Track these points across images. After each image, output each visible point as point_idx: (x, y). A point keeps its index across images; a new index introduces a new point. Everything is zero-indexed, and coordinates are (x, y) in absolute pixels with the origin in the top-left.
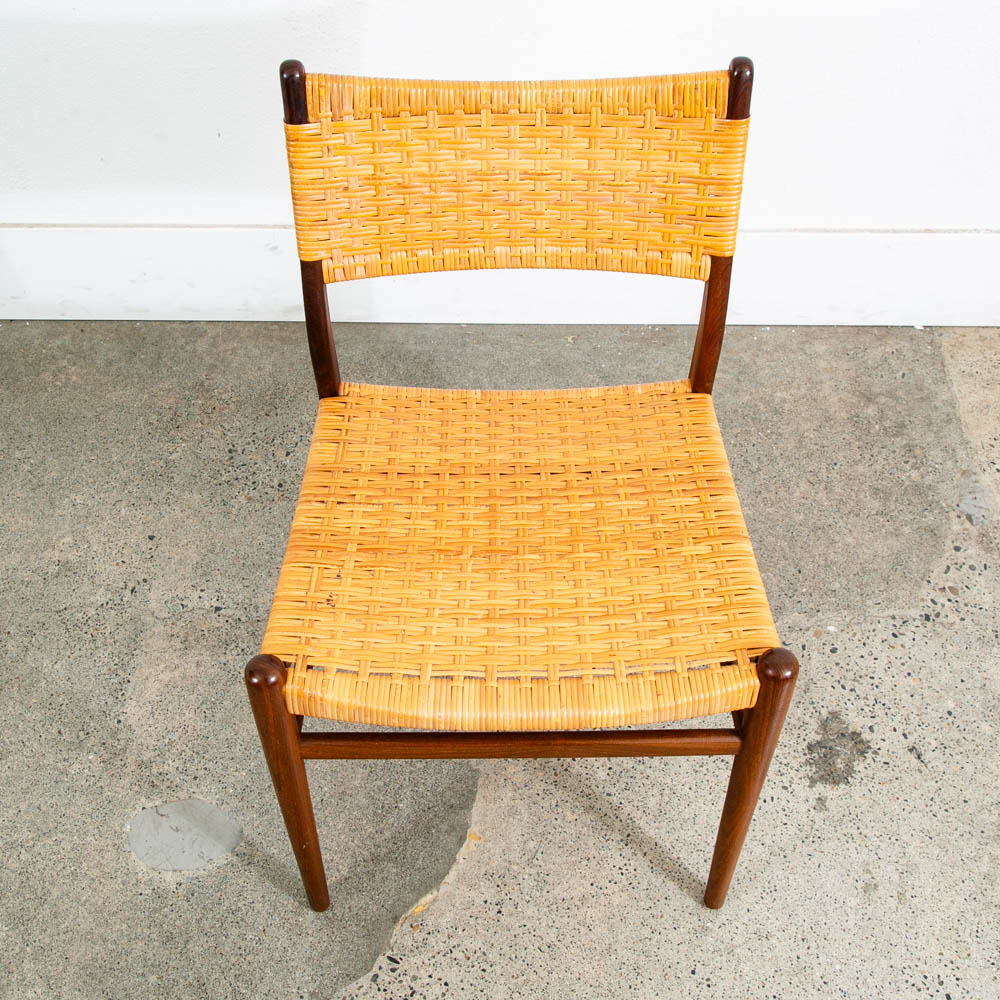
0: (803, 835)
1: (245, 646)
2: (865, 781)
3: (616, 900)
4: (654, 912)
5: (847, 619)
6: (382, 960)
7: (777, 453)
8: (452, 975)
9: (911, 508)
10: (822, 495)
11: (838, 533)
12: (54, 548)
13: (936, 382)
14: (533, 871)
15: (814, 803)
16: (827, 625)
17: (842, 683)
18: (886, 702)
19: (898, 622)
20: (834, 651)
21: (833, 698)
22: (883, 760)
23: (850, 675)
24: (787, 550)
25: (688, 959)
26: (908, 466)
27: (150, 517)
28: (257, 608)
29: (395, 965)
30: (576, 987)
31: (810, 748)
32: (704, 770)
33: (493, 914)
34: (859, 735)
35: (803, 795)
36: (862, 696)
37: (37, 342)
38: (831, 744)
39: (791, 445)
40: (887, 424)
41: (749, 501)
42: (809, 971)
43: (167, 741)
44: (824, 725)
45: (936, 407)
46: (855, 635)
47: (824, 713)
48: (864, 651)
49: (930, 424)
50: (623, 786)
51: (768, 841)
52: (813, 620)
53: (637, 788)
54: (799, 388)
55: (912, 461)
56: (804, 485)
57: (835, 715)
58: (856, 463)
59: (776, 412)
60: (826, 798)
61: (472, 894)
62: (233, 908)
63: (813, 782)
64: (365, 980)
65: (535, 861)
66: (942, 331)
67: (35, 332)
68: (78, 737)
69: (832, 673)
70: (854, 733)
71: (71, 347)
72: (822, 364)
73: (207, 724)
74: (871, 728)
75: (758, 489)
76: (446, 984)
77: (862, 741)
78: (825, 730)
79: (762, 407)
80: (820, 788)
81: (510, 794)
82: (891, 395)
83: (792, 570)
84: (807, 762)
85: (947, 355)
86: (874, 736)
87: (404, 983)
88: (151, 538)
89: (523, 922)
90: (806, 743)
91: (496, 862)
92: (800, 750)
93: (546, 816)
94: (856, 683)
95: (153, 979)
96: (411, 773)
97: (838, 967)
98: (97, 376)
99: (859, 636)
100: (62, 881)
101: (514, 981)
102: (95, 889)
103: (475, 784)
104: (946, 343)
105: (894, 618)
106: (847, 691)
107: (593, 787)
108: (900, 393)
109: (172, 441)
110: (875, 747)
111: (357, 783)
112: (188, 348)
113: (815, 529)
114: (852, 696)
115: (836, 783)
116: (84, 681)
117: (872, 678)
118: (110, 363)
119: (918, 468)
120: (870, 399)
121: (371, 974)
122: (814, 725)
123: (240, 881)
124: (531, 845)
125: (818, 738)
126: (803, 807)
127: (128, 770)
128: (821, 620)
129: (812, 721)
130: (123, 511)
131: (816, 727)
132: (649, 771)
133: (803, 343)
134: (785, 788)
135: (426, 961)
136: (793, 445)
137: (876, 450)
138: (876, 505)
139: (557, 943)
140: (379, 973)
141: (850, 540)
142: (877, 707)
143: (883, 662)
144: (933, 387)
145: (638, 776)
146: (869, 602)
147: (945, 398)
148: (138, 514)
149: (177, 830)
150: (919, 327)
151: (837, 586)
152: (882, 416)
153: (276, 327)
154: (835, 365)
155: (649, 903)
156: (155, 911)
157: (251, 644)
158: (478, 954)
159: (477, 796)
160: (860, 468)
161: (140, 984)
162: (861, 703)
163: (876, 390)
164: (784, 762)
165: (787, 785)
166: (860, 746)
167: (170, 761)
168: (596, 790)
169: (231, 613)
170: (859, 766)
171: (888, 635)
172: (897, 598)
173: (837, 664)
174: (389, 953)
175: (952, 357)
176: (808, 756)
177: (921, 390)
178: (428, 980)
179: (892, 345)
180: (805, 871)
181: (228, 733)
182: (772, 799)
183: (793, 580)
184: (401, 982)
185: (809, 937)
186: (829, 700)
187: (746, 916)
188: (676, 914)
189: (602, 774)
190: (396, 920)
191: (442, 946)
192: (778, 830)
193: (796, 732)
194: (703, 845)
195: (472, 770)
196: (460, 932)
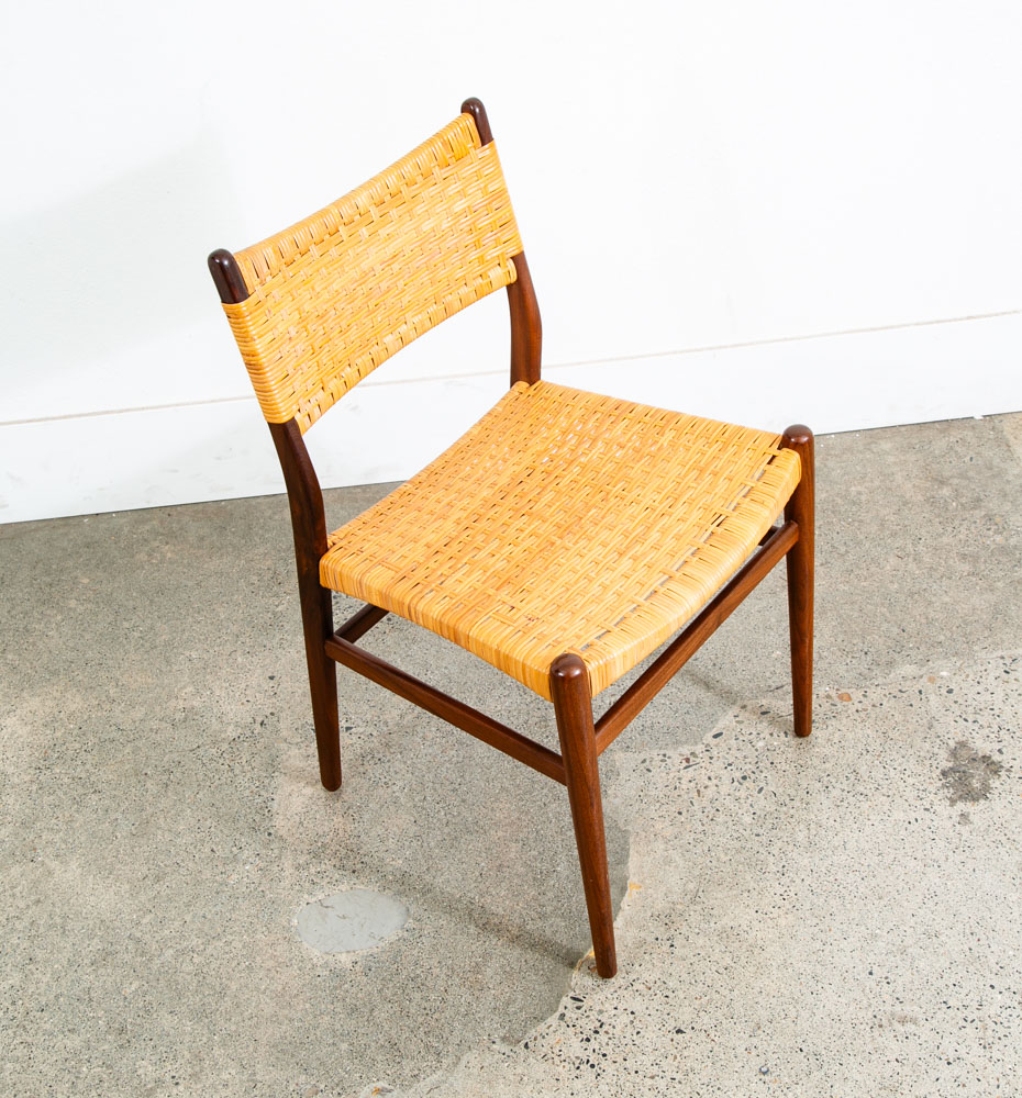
0: (953, 846)
1: (381, 756)
2: (1003, 794)
3: (782, 922)
4: (822, 928)
5: (958, 664)
6: (566, 1001)
7: (862, 537)
8: (637, 1005)
9: (1001, 566)
10: (912, 566)
11: (935, 595)
12: (177, 698)
13: (1004, 460)
14: (698, 908)
15: (958, 819)
16: (938, 671)
17: (964, 717)
18: (1009, 727)
19: (1008, 661)
20: (950, 691)
21: (957, 731)
22: (1017, 776)
23: (970, 710)
24: (888, 615)
25: (864, 963)
26: (991, 533)
27: (268, 661)
28: (386, 723)
29: (580, 1004)
30: (760, 1000)
31: (944, 773)
33: (666, 948)
34: (990, 757)
35: (946, 813)
36: (986, 725)
37: (126, 530)
38: (963, 768)
39: (874, 528)
40: (964, 500)
41: (843, 579)
42: (983, 959)
43: (320, 844)
44: (954, 754)
45: (1008, 482)
46: (968, 676)
47: (952, 744)
48: (979, 689)
49: (1005, 495)
50: (770, 826)
51: (919, 855)
52: (925, 669)
53: (784, 827)
54: (872, 482)
55: (994, 528)
56: (893, 561)
57: (963, 745)
58: (940, 535)
59: (854, 503)
60: (969, 813)
61: (642, 934)
62: (412, 975)
63: (953, 802)
64: (553, 1020)
65: (697, 899)
66: (1001, 418)
67: (122, 521)
68: (231, 852)
69: (952, 710)
70: (984, 757)
71: (161, 530)
72: (891, 459)
73: (356, 825)
74: (1000, 751)
75: (850, 568)
76: (632, 1013)
77: (993, 763)
78: (955, 757)
79: (840, 501)
80: (960, 806)
81: (662, 847)
82: (962, 476)
83: (896, 630)
84: (944, 786)
85: (1011, 438)
86: (1004, 757)
87: (592, 1017)
88: (272, 678)
89: (697, 951)
90: (938, 771)
91: (661, 905)
92: (934, 776)
93: (700, 860)
94: (977, 716)
95: (344, 1046)
96: (563, 841)
97: (1011, 953)
98: (192, 551)
99: (971, 676)
100: (238, 975)
101: (698, 1002)
102: (273, 978)
103: (626, 842)
104: (1007, 427)
105: (1002, 658)
106: (970, 724)
107: (741, 831)
108: (971, 474)
109: (276, 595)
110: (1007, 766)
111: (512, 855)
112: (276, 517)
113: (911, 595)
114: (976, 726)
115: (975, 799)
116: (229, 805)
117: (992, 709)
118: (202, 539)
119: (1001, 533)
120: (942, 482)
121: (558, 1014)
122: (943, 754)
123: (415, 952)
124: (691, 886)
125: (950, 765)
126: (949, 824)
127: (287, 873)
128: (933, 668)
129: (941, 752)
130: (239, 659)
131: (946, 756)
132: (792, 812)
133: (869, 444)
134: (926, 809)
135: (609, 996)
136: (876, 528)
137: (957, 523)
138: (966, 567)
139: (733, 965)
140: (565, 1012)
141: (947, 599)
142: (1001, 733)
143: (1000, 695)
144: (1002, 465)
145: (783, 816)
146: (975, 648)
147: (1015, 472)
148: (255, 659)
149: (344, 917)
150: (978, 417)
151: (942, 638)
152: (957, 494)
153: (359, 490)
154: (902, 458)
155: (816, 921)
156: (335, 988)
157: (387, 754)
158: (658, 983)
159: (631, 852)
160: (945, 540)
161: (333, 1053)
162: (987, 731)
163: (947, 474)
164: (921, 788)
165: (928, 806)
166: (993, 767)
167: (326, 861)
168: (744, 833)
169: (362, 730)
170: (994, 783)
171: (1000, 672)
172: (1003, 641)
173: (956, 702)
174: (572, 994)
175: (1016, 438)
176: (944, 781)
177: (991, 469)
178: (614, 1012)
179: (955, 435)
180: (962, 876)
181: (379, 830)
182: (917, 820)
183: (898, 638)
184: (587, 1017)
185: (976, 930)
186: (954, 732)
187: (913, 920)
188: (844, 927)
189: (747, 819)
190: (572, 965)
191: (622, 982)
192: (928, 846)
193: (927, 762)
194: (857, 867)
195: (620, 831)
196: (638, 968)
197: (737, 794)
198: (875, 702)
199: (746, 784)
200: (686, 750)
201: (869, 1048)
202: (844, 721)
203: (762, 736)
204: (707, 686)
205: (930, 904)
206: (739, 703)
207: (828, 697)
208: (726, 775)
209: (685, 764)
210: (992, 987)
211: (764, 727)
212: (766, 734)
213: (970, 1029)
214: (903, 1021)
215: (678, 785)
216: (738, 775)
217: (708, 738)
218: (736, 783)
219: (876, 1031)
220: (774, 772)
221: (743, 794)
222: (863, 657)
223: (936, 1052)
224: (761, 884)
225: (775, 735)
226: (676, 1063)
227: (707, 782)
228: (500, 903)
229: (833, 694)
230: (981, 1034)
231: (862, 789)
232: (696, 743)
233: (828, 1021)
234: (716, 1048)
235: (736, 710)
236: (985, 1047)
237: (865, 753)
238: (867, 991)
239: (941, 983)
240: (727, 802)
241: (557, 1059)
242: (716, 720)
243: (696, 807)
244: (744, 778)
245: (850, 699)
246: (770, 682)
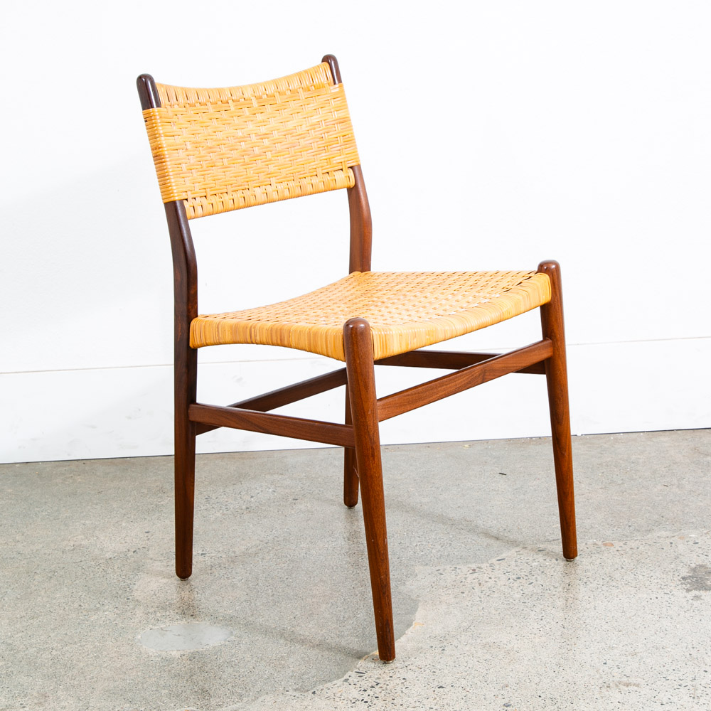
1: (226, 566)
3: (537, 640)
4: (568, 642)
6: (351, 673)
8: (409, 676)
10: (675, 490)
14: (470, 634)
15: (692, 598)
16: (688, 534)
20: (696, 543)
21: (699, 560)
25: (600, 659)
27: (145, 525)
28: (234, 552)
29: (362, 675)
31: (683, 577)
32: (600, 590)
33: (438, 650)
35: (682, 595)
38: (701, 576)
39: (647, 473)
41: (617, 494)
43: (167, 604)
47: (693, 566)
51: (656, 613)
52: (677, 533)
56: (660, 487)
57: (701, 566)
60: (701, 596)
61: (421, 645)
63: (688, 590)
64: (339, 682)
65: (469, 630)
69: (696, 551)
71: (75, 470)
75: (623, 490)
76: (404, 679)
78: (695, 571)
80: (697, 593)
84: (683, 584)
89: (463, 652)
90: (679, 578)
91: (438, 632)
92: (676, 579)
101: (459, 675)
103: (416, 605)
107: (511, 601)
115: (708, 590)
121: (343, 679)
122: (685, 570)
124: (465, 624)
125: (690, 575)
126: (683, 600)
127: (138, 616)
128: (684, 533)
129: (684, 568)
131: (687, 570)
132: (554, 593)
134: (665, 593)
135: (387, 671)
139: (491, 658)
140: (349, 678)
148: (136, 525)
149: (179, 635)
151: (694, 520)
157: (232, 565)
158: (429, 666)
159: (419, 609)
165: (668, 592)
167: (171, 611)
168: (514, 602)
169: (214, 555)
174: (356, 670)
176: (683, 581)
178: (389, 678)
180: (689, 622)
182: (657, 598)
183: (657, 520)
184: (367, 680)
186: (695, 560)
187: (644, 642)
188: (587, 643)
189: (517, 596)
190: (360, 658)
191: (398, 665)
192: (664, 609)
193: (671, 574)
194: (603, 617)
195: (412, 599)
196: (413, 659)
197: (511, 585)
198: (633, 546)
199: (519, 581)
200: (474, 566)
201: (598, 696)
202: (606, 555)
203: (537, 560)
204: (497, 539)
205: (662, 634)
206: (521, 545)
207: (595, 544)
208: (504, 578)
209: (471, 571)
210: (706, 671)
211: (540, 557)
212: (541, 560)
213: (682, 689)
214: (627, 685)
215: (463, 580)
216: (514, 577)
217: (494, 560)
218: (511, 580)
219: (604, 690)
220: (543, 576)
221: (516, 584)
222: (627, 527)
223: (653, 699)
224: (522, 624)
225: (548, 560)
226: (435, 701)
227: (488, 579)
228: (308, 629)
229: (600, 543)
230: (692, 692)
231: (614, 584)
232: (482, 563)
233: (565, 684)
234: (469, 695)
235: (517, 549)
236: (694, 698)
237: (620, 569)
238: (601, 671)
239: (662, 669)
240: (503, 588)
241: (337, 699)
242: (502, 553)
243: (476, 590)
244: (519, 578)
245: (612, 545)
246: (548, 537)
